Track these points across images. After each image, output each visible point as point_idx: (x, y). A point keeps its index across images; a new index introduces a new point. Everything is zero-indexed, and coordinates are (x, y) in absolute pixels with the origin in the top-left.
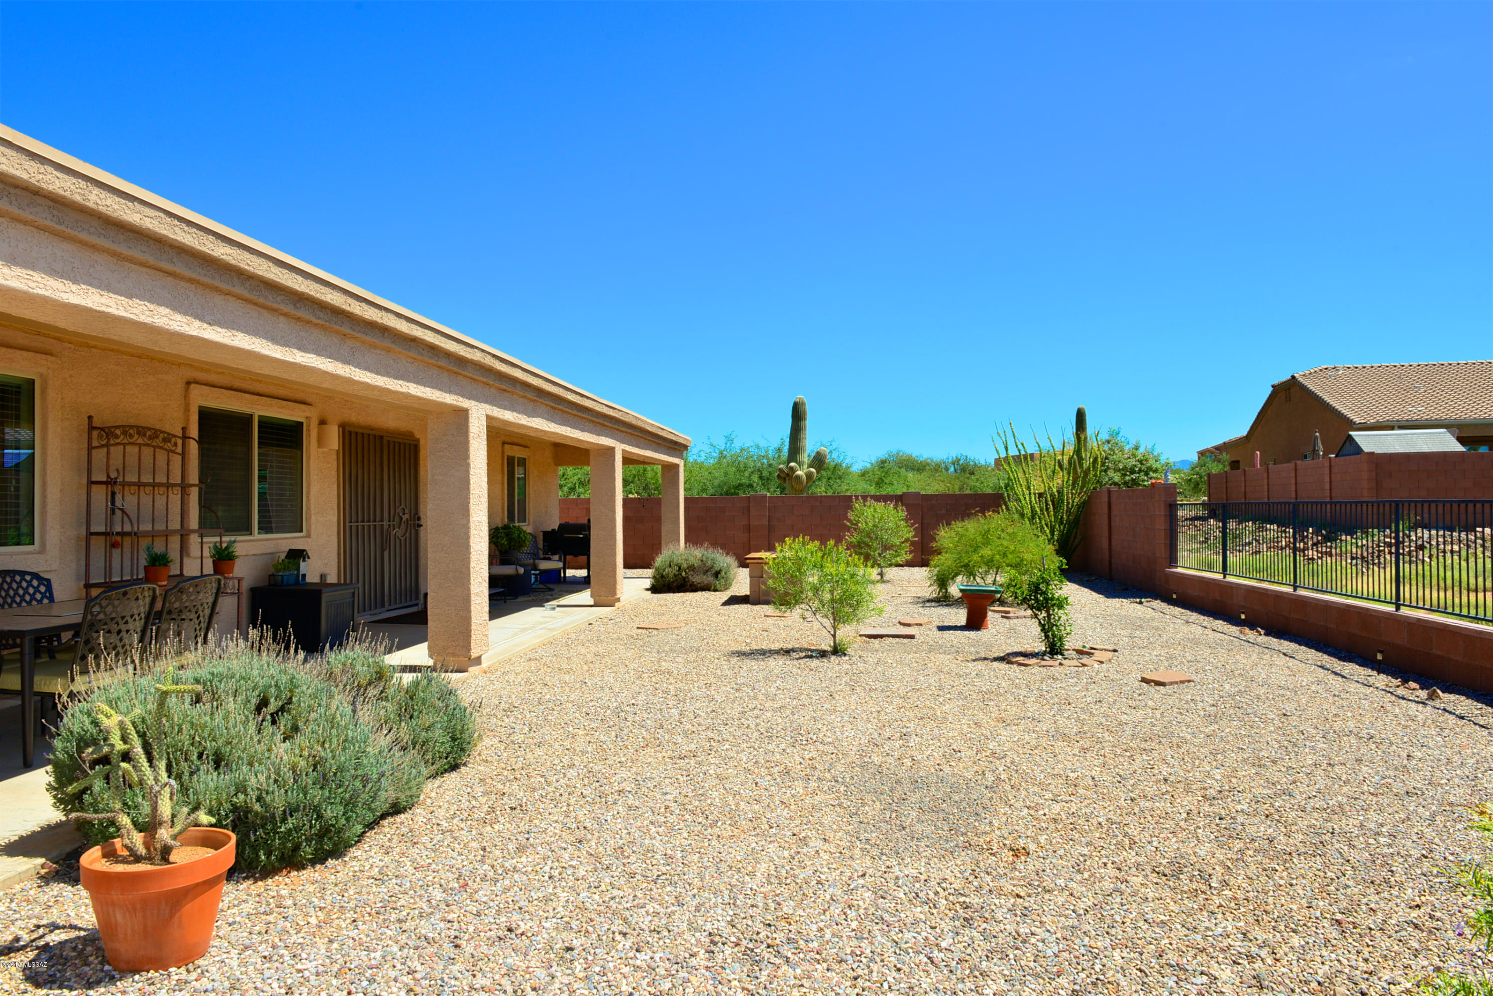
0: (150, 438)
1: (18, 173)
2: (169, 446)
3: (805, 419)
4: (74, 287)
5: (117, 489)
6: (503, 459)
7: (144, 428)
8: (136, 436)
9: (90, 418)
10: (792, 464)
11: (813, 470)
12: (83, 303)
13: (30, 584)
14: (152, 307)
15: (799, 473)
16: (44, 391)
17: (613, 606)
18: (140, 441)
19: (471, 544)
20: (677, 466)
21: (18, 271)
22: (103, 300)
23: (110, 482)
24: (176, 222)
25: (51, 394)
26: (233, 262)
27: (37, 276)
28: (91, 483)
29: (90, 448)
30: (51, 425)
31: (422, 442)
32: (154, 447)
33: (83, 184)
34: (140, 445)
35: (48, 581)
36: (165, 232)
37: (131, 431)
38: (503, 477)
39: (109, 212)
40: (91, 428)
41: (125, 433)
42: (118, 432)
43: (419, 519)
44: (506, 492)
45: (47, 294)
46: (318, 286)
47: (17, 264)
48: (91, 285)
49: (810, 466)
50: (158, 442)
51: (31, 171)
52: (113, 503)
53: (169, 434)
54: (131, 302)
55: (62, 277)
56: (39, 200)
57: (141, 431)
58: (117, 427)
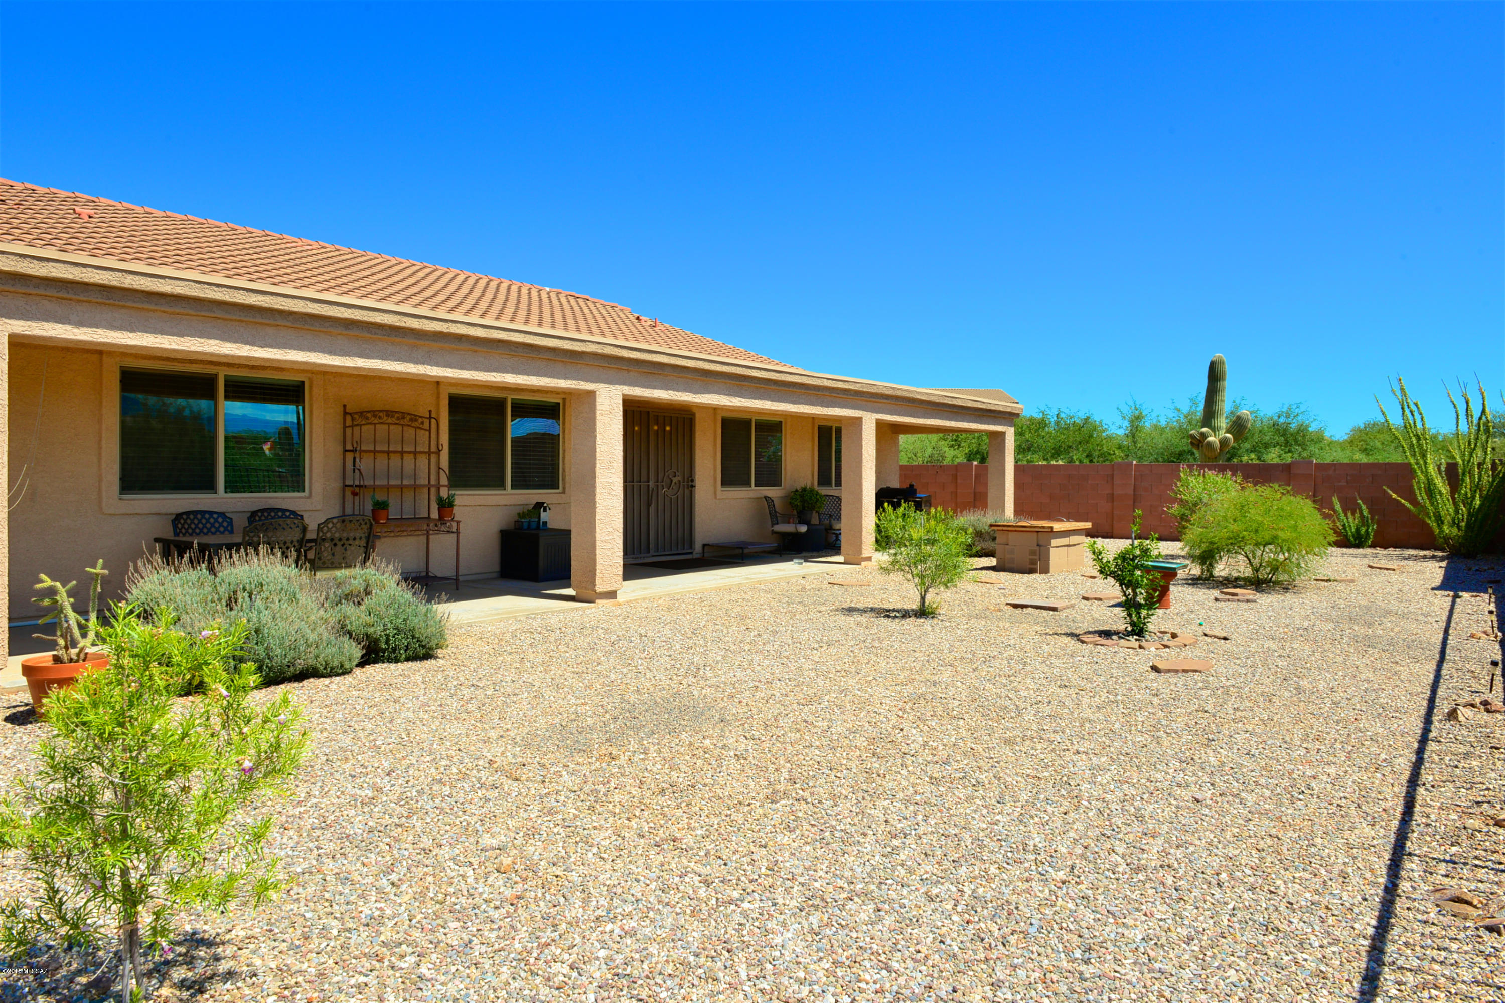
0: (398, 418)
1: (65, 276)
2: (416, 424)
3: (1224, 380)
4: (131, 335)
5: (357, 455)
6: (813, 428)
7: (392, 411)
8: (385, 418)
9: (345, 406)
10: (1204, 429)
11: (1229, 435)
12: (139, 344)
13: (216, 520)
14: (202, 341)
15: (1211, 439)
16: (311, 387)
17: (859, 564)
18: (390, 420)
19: (597, 500)
20: (1002, 434)
21: (85, 330)
22: (157, 340)
23: (354, 451)
24: (206, 286)
25: (315, 391)
26: (267, 305)
27: (100, 331)
28: (346, 451)
29: (345, 427)
30: (315, 412)
31: (697, 415)
32: (403, 425)
33: (120, 274)
34: (389, 424)
35: (231, 519)
36: (196, 294)
37: (381, 414)
38: (813, 445)
39: (143, 288)
40: (345, 413)
41: (375, 416)
42: (369, 415)
43: (693, 481)
44: (816, 458)
45: (108, 341)
46: (365, 313)
47: (83, 326)
48: (146, 332)
49: (1227, 432)
50: (406, 421)
51: (76, 273)
52: (354, 466)
53: (415, 415)
54: (182, 339)
55: (121, 330)
56: (91, 288)
57: (389, 413)
58: (369, 412)
